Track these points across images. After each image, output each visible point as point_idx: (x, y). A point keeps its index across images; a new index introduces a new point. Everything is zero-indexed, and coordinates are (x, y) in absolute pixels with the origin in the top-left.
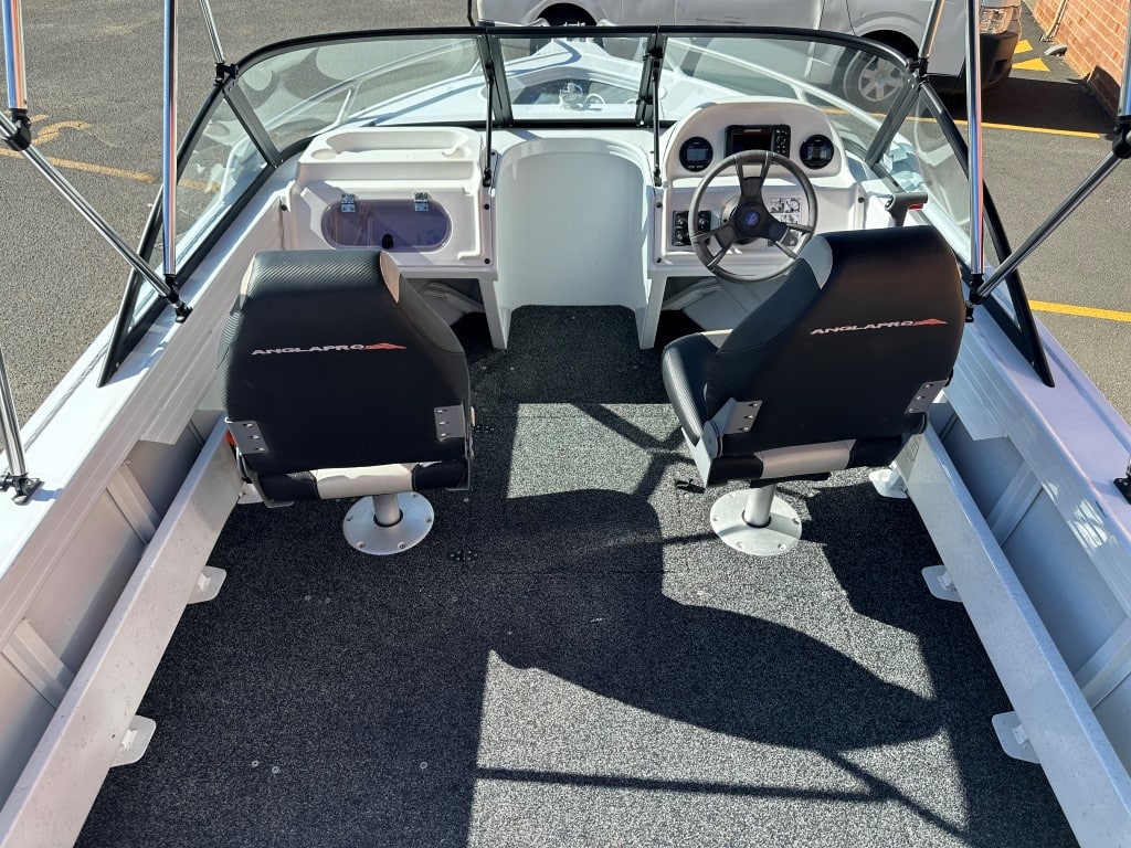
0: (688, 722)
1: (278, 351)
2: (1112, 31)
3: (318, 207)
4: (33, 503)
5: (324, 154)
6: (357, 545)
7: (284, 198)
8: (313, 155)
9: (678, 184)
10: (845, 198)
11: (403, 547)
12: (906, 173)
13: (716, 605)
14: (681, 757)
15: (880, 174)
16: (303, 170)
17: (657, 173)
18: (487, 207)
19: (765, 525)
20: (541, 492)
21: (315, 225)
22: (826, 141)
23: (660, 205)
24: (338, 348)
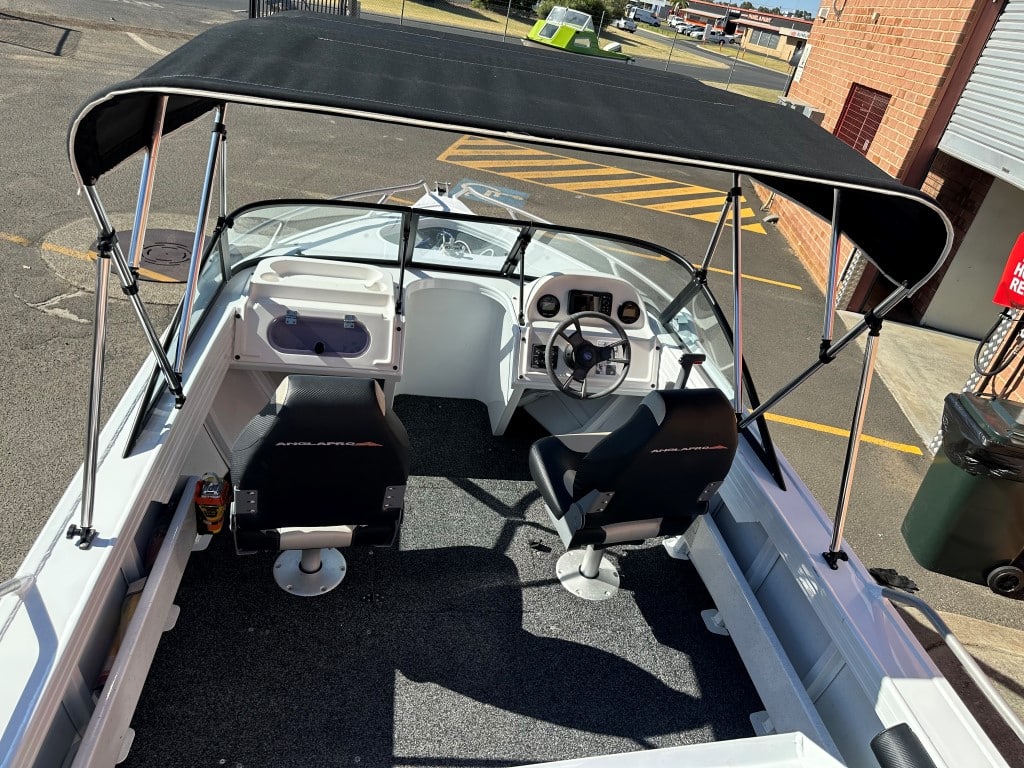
0: (550, 721)
1: (295, 444)
3: (266, 319)
4: (94, 548)
5: (269, 277)
6: (287, 588)
7: (240, 309)
8: (262, 276)
9: (536, 324)
10: (648, 344)
11: (323, 590)
12: (686, 332)
13: (564, 638)
14: (546, 748)
15: (669, 330)
16: (254, 287)
17: (521, 316)
18: (399, 329)
19: (596, 576)
20: (429, 547)
21: (262, 331)
22: (635, 306)
23: (524, 339)
24: (337, 444)
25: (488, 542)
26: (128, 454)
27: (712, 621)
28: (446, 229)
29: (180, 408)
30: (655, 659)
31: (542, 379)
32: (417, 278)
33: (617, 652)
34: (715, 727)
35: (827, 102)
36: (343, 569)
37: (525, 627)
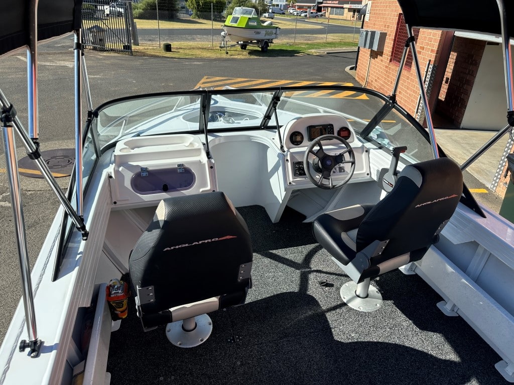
1: (177, 247)
2: (389, 83)
3: (128, 176)
4: (42, 355)
5: (125, 150)
6: (178, 344)
7: (111, 173)
8: (120, 151)
9: (292, 150)
10: (360, 150)
11: (202, 340)
13: (362, 340)
16: (117, 158)
17: (282, 147)
18: (212, 167)
19: (367, 296)
20: (259, 298)
21: (128, 183)
22: (347, 129)
23: (287, 160)
24: (206, 241)
25: (295, 288)
26: (56, 278)
27: (446, 309)
28: (219, 112)
29: (86, 240)
30: (423, 341)
31: (304, 183)
32: (213, 138)
33: (398, 342)
34: (478, 379)
35: (387, 27)
36: (210, 324)
37: (336, 338)
